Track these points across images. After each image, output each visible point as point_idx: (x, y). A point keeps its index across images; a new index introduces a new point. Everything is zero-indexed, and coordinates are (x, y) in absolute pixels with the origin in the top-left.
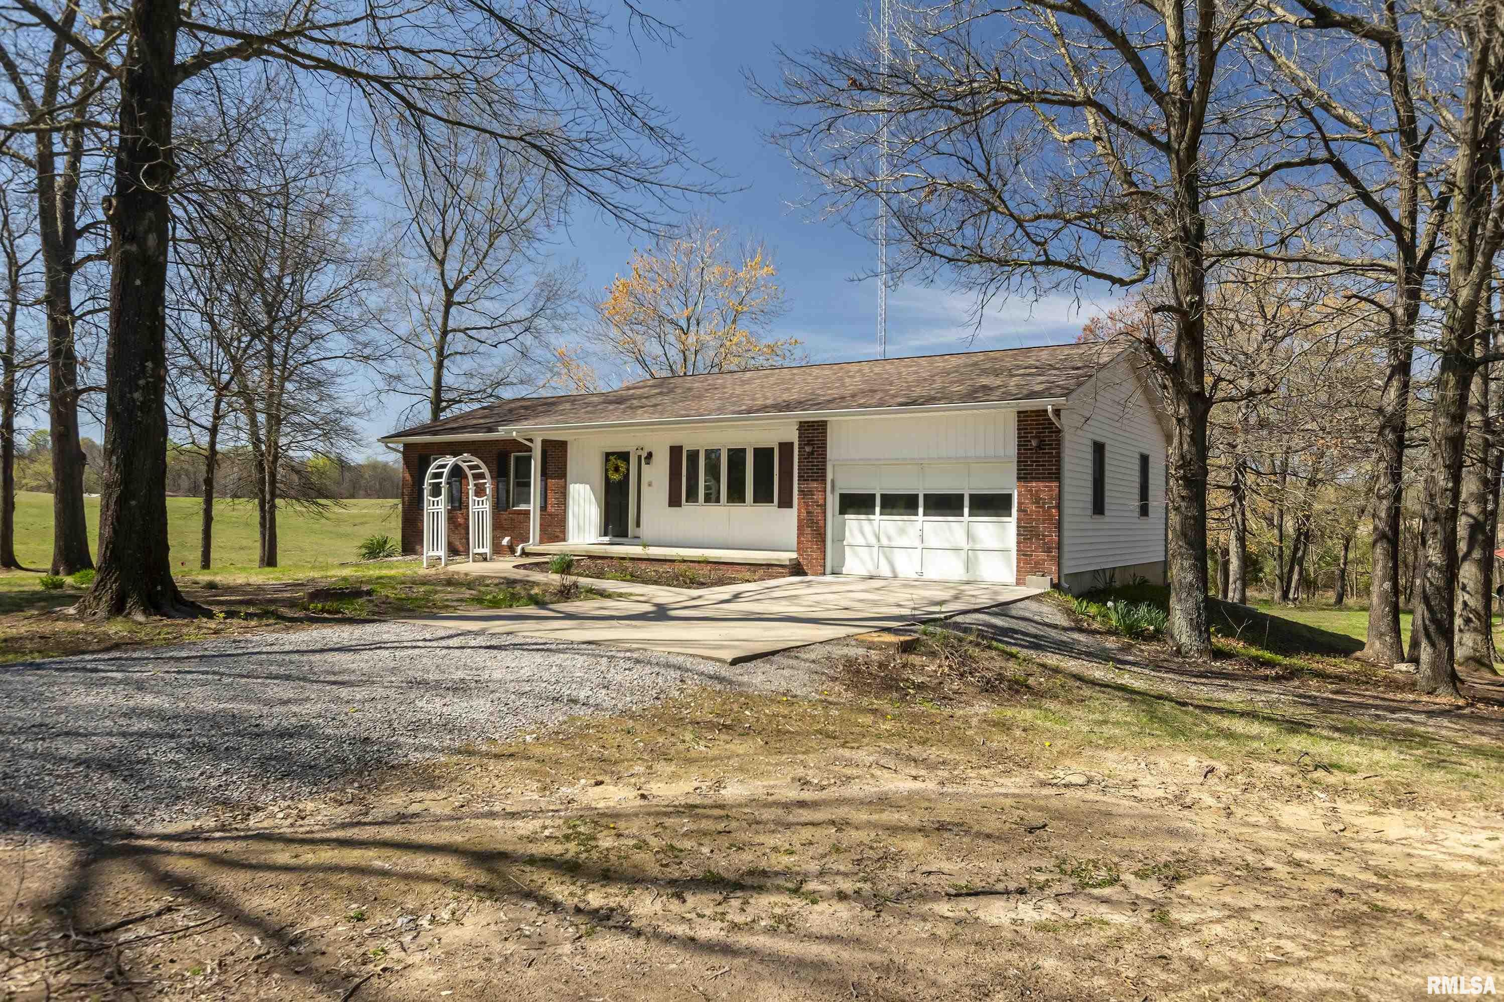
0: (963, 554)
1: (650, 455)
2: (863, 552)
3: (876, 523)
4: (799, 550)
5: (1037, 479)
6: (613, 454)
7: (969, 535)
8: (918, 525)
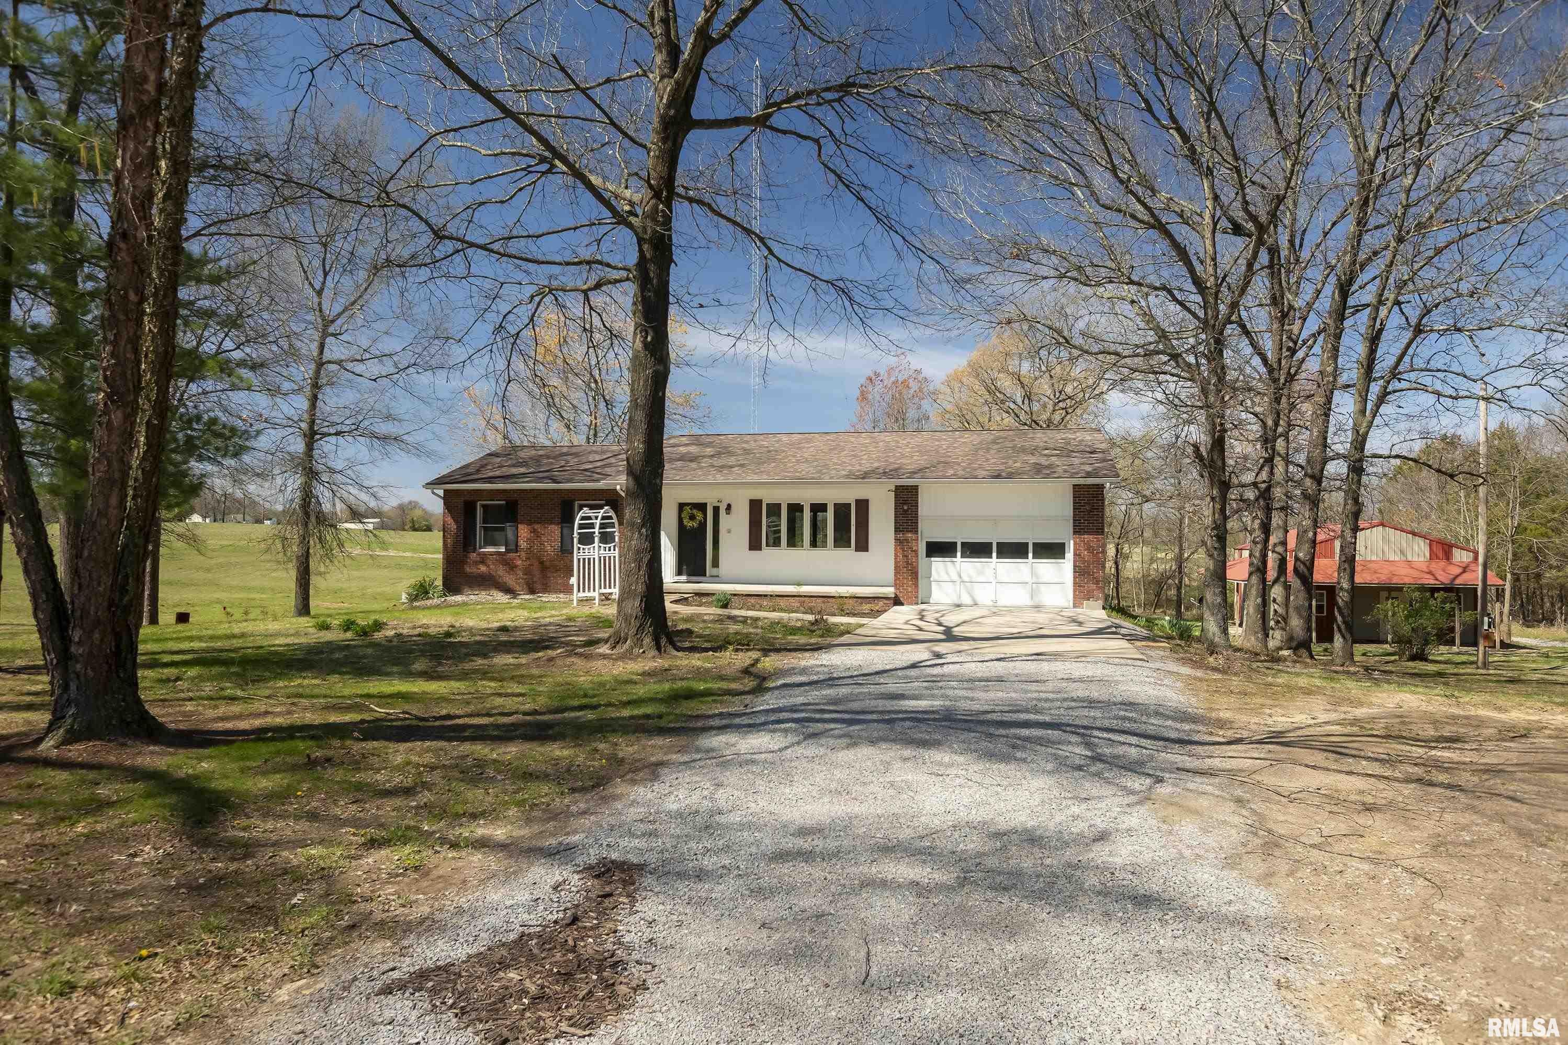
0: (1028, 587)
1: (729, 507)
2: (949, 587)
3: (957, 564)
4: (895, 585)
5: (1089, 533)
6: (688, 504)
7: (1033, 573)
8: (993, 565)
